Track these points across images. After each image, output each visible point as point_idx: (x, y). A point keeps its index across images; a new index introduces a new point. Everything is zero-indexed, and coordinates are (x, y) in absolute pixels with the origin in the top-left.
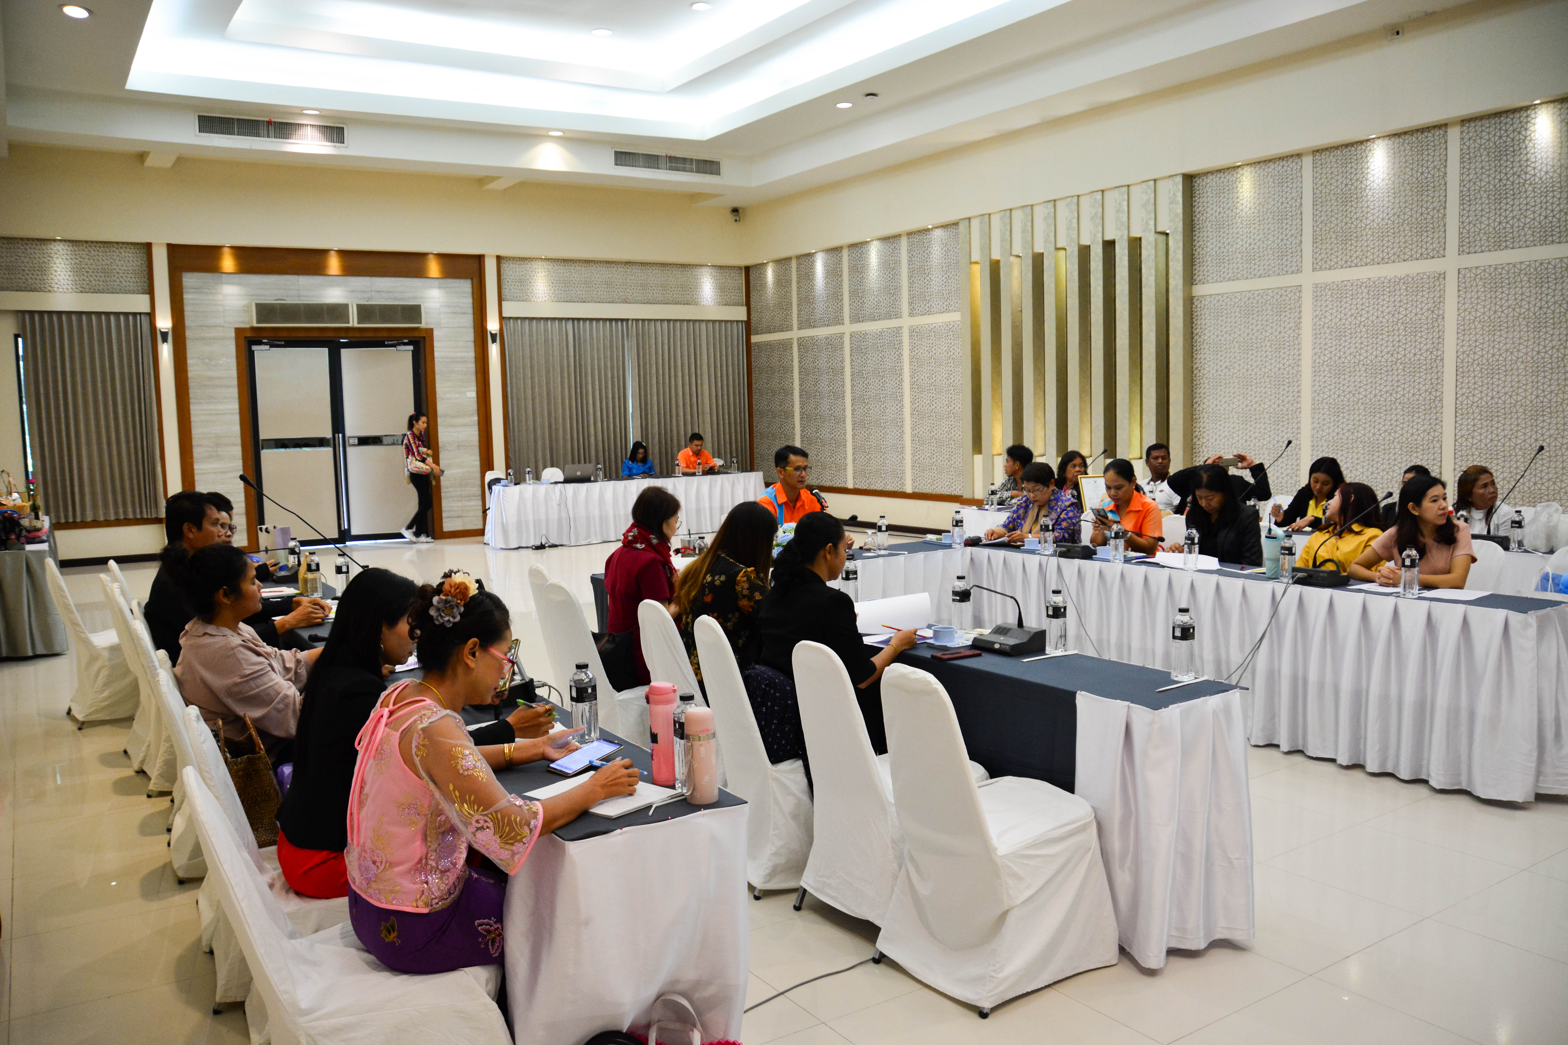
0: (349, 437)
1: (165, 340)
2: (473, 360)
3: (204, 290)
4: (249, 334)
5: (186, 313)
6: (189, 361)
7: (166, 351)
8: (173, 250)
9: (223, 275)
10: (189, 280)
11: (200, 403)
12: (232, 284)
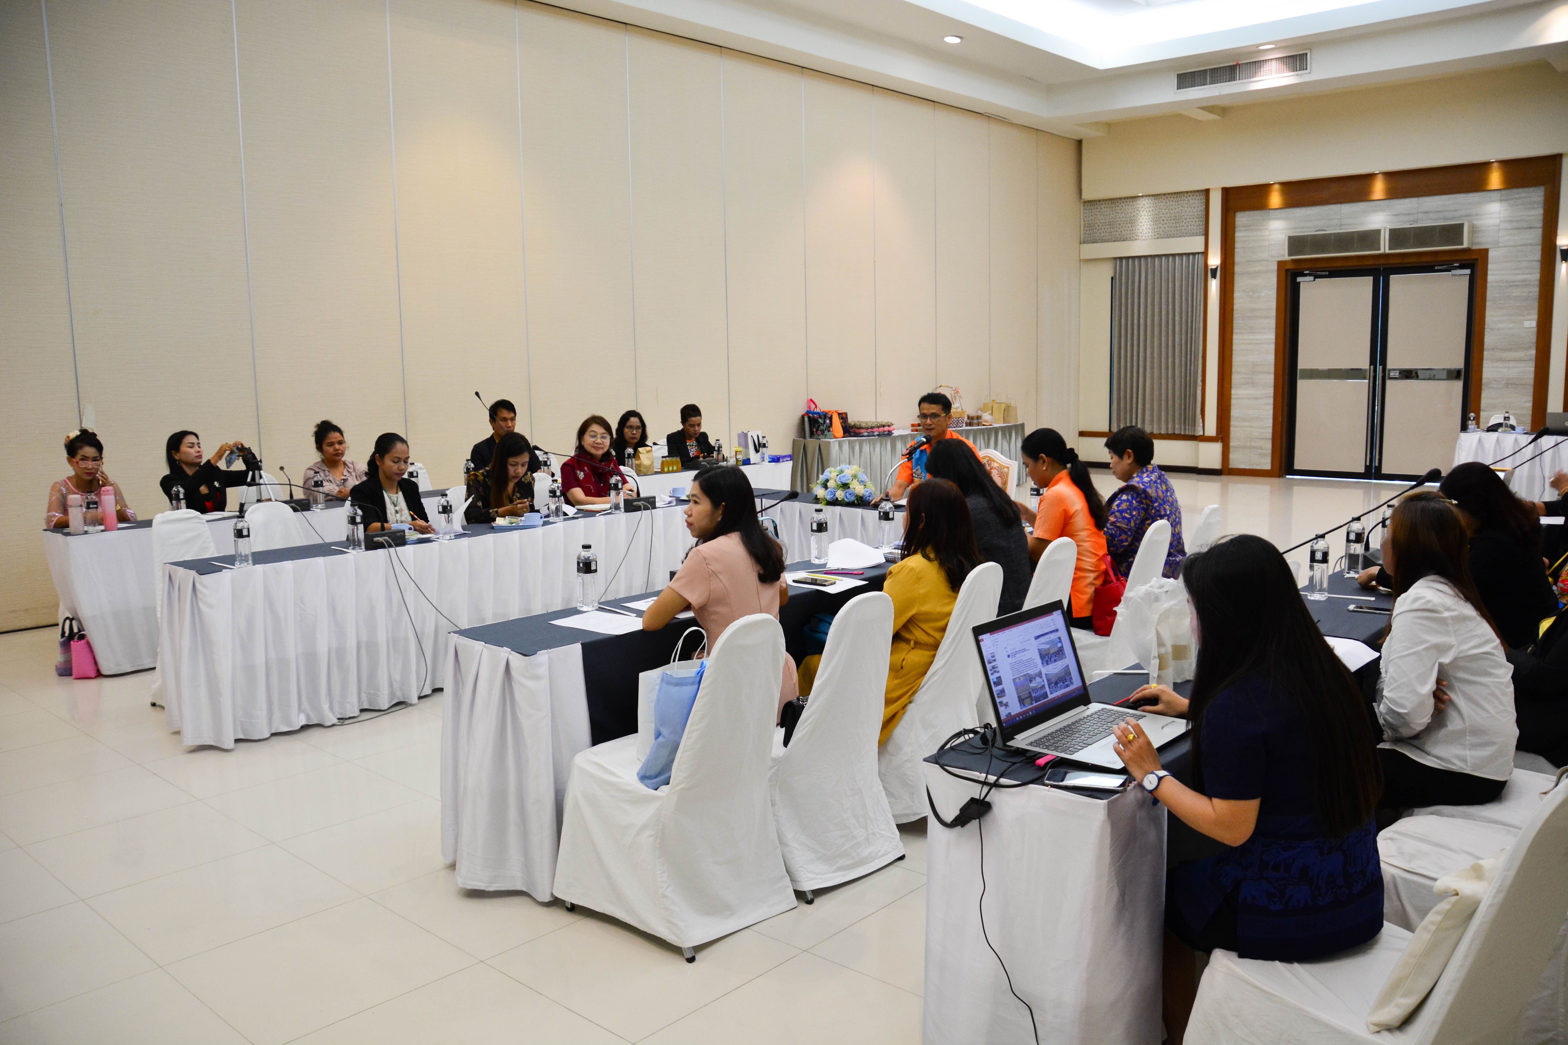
0: (1390, 370)
1: (1214, 276)
2: (1537, 283)
3: (1253, 227)
4: (1289, 267)
5: (1237, 250)
6: (1236, 295)
7: (1214, 285)
8: (1227, 193)
9: (1271, 211)
10: (1242, 219)
11: (1242, 333)
12: (1277, 219)
